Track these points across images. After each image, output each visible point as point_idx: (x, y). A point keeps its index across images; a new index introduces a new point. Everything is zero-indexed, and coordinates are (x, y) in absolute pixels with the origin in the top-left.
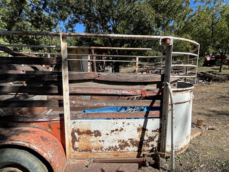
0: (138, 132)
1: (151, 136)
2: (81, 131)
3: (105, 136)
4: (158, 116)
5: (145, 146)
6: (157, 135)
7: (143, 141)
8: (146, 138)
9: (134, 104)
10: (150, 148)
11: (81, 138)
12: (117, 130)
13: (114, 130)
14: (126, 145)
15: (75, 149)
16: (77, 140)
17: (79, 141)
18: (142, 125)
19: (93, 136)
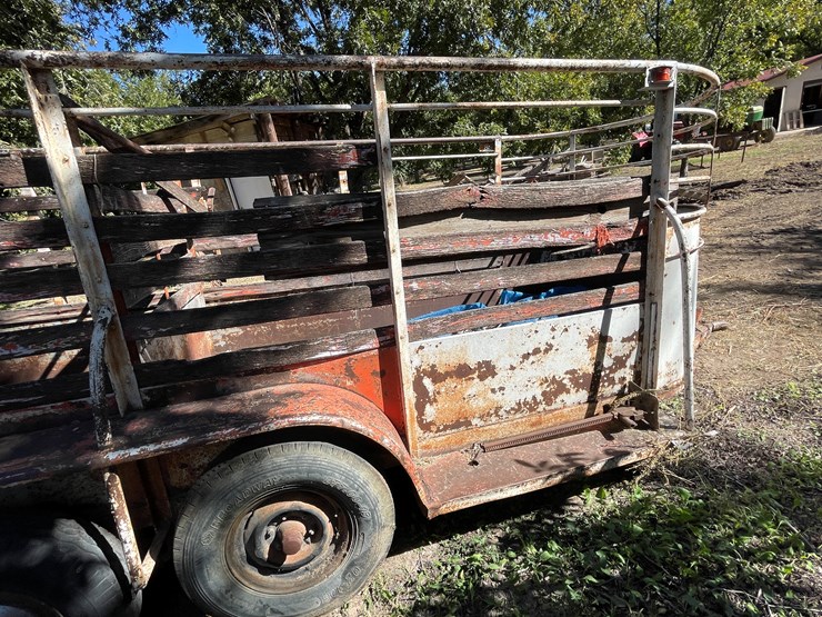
0: (588, 348)
1: (620, 355)
2: (441, 370)
3: (505, 373)
4: (636, 296)
5: (606, 384)
6: (634, 348)
7: (600, 371)
8: (607, 362)
10: (618, 388)
11: (443, 390)
12: (536, 351)
13: (531, 352)
14: (561, 388)
16: (429, 398)
17: (435, 401)
18: (599, 326)
19: (473, 379)
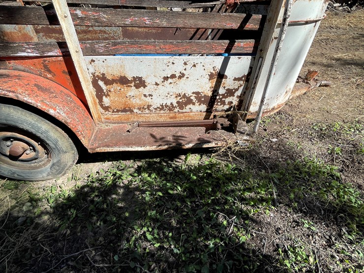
0: (209, 80)
1: (231, 88)
2: (109, 78)
3: (152, 87)
4: (250, 50)
5: (219, 104)
6: (241, 86)
7: (216, 96)
8: (222, 91)
9: (208, 23)
10: (226, 107)
11: (112, 90)
12: (173, 76)
13: (169, 76)
14: (189, 101)
15: (106, 109)
16: (104, 93)
17: (109, 96)
18: (218, 67)
19: (131, 86)
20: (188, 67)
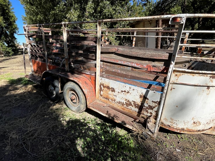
0: (140, 98)
1: (151, 105)
2: (105, 85)
3: (117, 93)
4: (160, 90)
5: (145, 111)
6: (156, 106)
7: (143, 106)
8: (146, 105)
10: (149, 115)
11: (104, 90)
12: (125, 91)
13: (123, 91)
14: (130, 104)
15: (101, 95)
18: (144, 93)
19: (110, 90)
20: (131, 89)
